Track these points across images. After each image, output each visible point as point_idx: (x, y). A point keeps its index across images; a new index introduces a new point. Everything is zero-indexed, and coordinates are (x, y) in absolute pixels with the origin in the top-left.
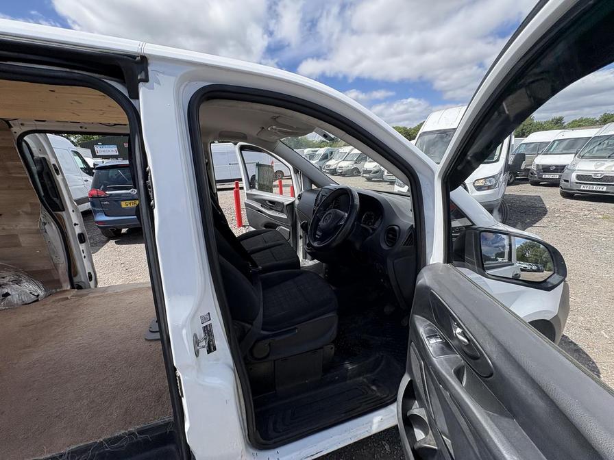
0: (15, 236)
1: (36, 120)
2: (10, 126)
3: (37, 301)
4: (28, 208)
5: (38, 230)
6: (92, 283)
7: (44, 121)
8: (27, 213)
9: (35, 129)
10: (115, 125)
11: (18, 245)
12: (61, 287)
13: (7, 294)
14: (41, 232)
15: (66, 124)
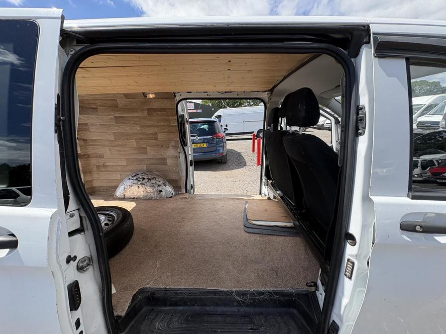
0: (165, 159)
1: (187, 92)
2: (175, 97)
3: (172, 197)
4: (173, 143)
5: (177, 156)
6: (192, 191)
7: (191, 92)
8: (172, 146)
9: (185, 97)
10: (226, 92)
11: (166, 164)
12: (181, 191)
13: (161, 191)
14: (177, 157)
15: (201, 94)
